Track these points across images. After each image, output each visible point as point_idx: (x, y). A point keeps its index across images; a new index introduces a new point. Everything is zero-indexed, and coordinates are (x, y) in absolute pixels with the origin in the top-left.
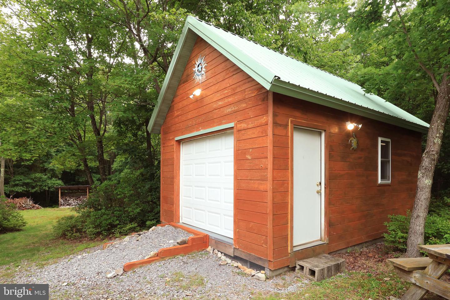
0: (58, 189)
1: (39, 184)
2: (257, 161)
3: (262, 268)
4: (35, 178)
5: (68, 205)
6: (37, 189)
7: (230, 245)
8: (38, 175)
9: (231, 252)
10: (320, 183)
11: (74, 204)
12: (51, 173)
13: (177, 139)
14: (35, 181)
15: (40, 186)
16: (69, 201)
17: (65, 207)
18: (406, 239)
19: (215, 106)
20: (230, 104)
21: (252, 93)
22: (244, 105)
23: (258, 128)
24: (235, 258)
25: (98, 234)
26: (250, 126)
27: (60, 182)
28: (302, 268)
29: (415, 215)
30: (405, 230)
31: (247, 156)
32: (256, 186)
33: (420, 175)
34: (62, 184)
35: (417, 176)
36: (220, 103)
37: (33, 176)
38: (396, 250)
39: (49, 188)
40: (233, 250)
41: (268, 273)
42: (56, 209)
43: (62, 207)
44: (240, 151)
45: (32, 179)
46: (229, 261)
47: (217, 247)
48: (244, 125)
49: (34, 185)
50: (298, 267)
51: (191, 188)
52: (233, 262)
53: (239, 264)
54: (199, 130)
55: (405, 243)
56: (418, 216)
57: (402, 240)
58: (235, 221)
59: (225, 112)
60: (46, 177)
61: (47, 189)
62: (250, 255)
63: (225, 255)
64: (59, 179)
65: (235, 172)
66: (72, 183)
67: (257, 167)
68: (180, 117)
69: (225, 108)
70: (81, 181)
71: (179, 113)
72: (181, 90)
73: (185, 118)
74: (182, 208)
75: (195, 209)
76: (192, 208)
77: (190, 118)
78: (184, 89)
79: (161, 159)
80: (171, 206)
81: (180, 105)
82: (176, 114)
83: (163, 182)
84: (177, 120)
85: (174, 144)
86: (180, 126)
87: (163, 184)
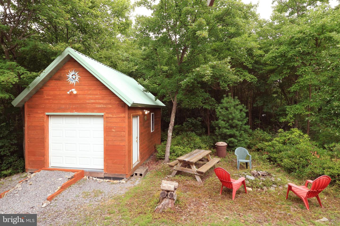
2: (118, 133)
3: (123, 179)
7: (101, 173)
9: (102, 176)
10: (137, 137)
13: (47, 114)
18: (164, 154)
19: (88, 101)
20: (100, 103)
21: (116, 102)
22: (110, 106)
23: (119, 118)
24: (105, 178)
26: (114, 116)
28: (136, 174)
29: (167, 146)
30: (164, 151)
31: (112, 130)
32: (118, 143)
33: (169, 132)
35: (168, 132)
36: (93, 101)
38: (161, 159)
40: (104, 174)
41: (126, 180)
44: (108, 127)
46: (102, 180)
47: (91, 175)
48: (110, 115)
50: (134, 174)
52: (104, 180)
53: (108, 180)
54: (73, 112)
55: (164, 156)
56: (168, 146)
57: (163, 155)
58: (104, 161)
59: (97, 106)
62: (115, 174)
63: (98, 178)
65: (104, 137)
67: (119, 135)
68: (51, 100)
69: (97, 105)
71: (50, 97)
72: (53, 84)
73: (57, 102)
74: (50, 157)
75: (65, 157)
76: (62, 157)
77: (63, 103)
78: (56, 84)
79: (26, 125)
80: (41, 157)
81: (52, 93)
82: (46, 97)
83: (28, 141)
84: (47, 101)
85: (43, 116)
86: (52, 106)
87: (28, 142)
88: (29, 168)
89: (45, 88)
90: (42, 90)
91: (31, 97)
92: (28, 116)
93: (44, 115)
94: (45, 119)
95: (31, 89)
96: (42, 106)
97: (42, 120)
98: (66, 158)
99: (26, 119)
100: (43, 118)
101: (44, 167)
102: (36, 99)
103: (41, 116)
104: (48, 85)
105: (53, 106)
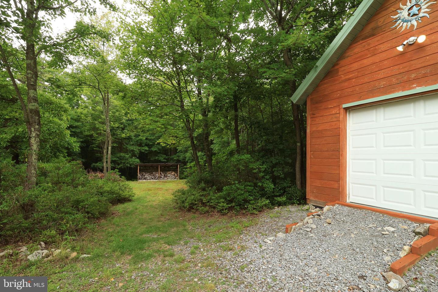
0: (137, 166)
1: (123, 161)
4: (120, 157)
5: (144, 179)
6: (121, 165)
8: (122, 154)
11: (148, 178)
12: (132, 153)
13: (345, 105)
14: (121, 159)
15: (124, 163)
16: (145, 175)
17: (142, 181)
25: (230, 209)
27: (138, 160)
34: (139, 162)
37: (118, 155)
39: (130, 165)
42: (135, 182)
43: (140, 181)
45: (117, 157)
49: (119, 162)
51: (374, 161)
60: (128, 156)
61: (129, 166)
64: (138, 158)
66: (145, 161)
68: (354, 80)
70: (152, 159)
71: (351, 76)
72: (358, 49)
73: (366, 79)
74: (349, 185)
75: (384, 187)
76: (375, 186)
77: (382, 77)
78: (364, 46)
79: (308, 131)
80: (332, 182)
81: (355, 66)
82: (343, 77)
83: (311, 156)
84: (346, 84)
85: (338, 112)
86: (355, 90)
87: (311, 158)
88: (312, 198)
89: (342, 62)
90: (336, 67)
91: (318, 86)
92: (312, 116)
93: (340, 109)
94: (341, 116)
95: (319, 70)
96: (335, 96)
97: (335, 120)
98: (385, 189)
99: (309, 121)
100: (338, 115)
101: (339, 200)
102: (325, 86)
103: (333, 112)
104: (347, 55)
105: (357, 89)
